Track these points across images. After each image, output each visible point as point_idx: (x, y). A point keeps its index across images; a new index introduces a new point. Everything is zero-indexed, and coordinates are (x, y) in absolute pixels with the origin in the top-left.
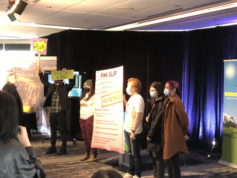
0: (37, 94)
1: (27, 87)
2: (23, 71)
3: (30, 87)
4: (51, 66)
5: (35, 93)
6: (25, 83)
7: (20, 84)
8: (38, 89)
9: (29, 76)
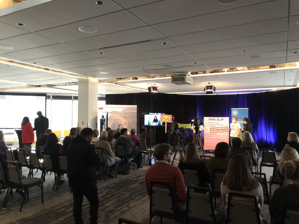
0: (126, 125)
1: (121, 121)
2: (118, 113)
3: (122, 122)
4: (134, 110)
5: (125, 125)
6: (119, 119)
7: (116, 120)
8: (127, 122)
9: (122, 115)
